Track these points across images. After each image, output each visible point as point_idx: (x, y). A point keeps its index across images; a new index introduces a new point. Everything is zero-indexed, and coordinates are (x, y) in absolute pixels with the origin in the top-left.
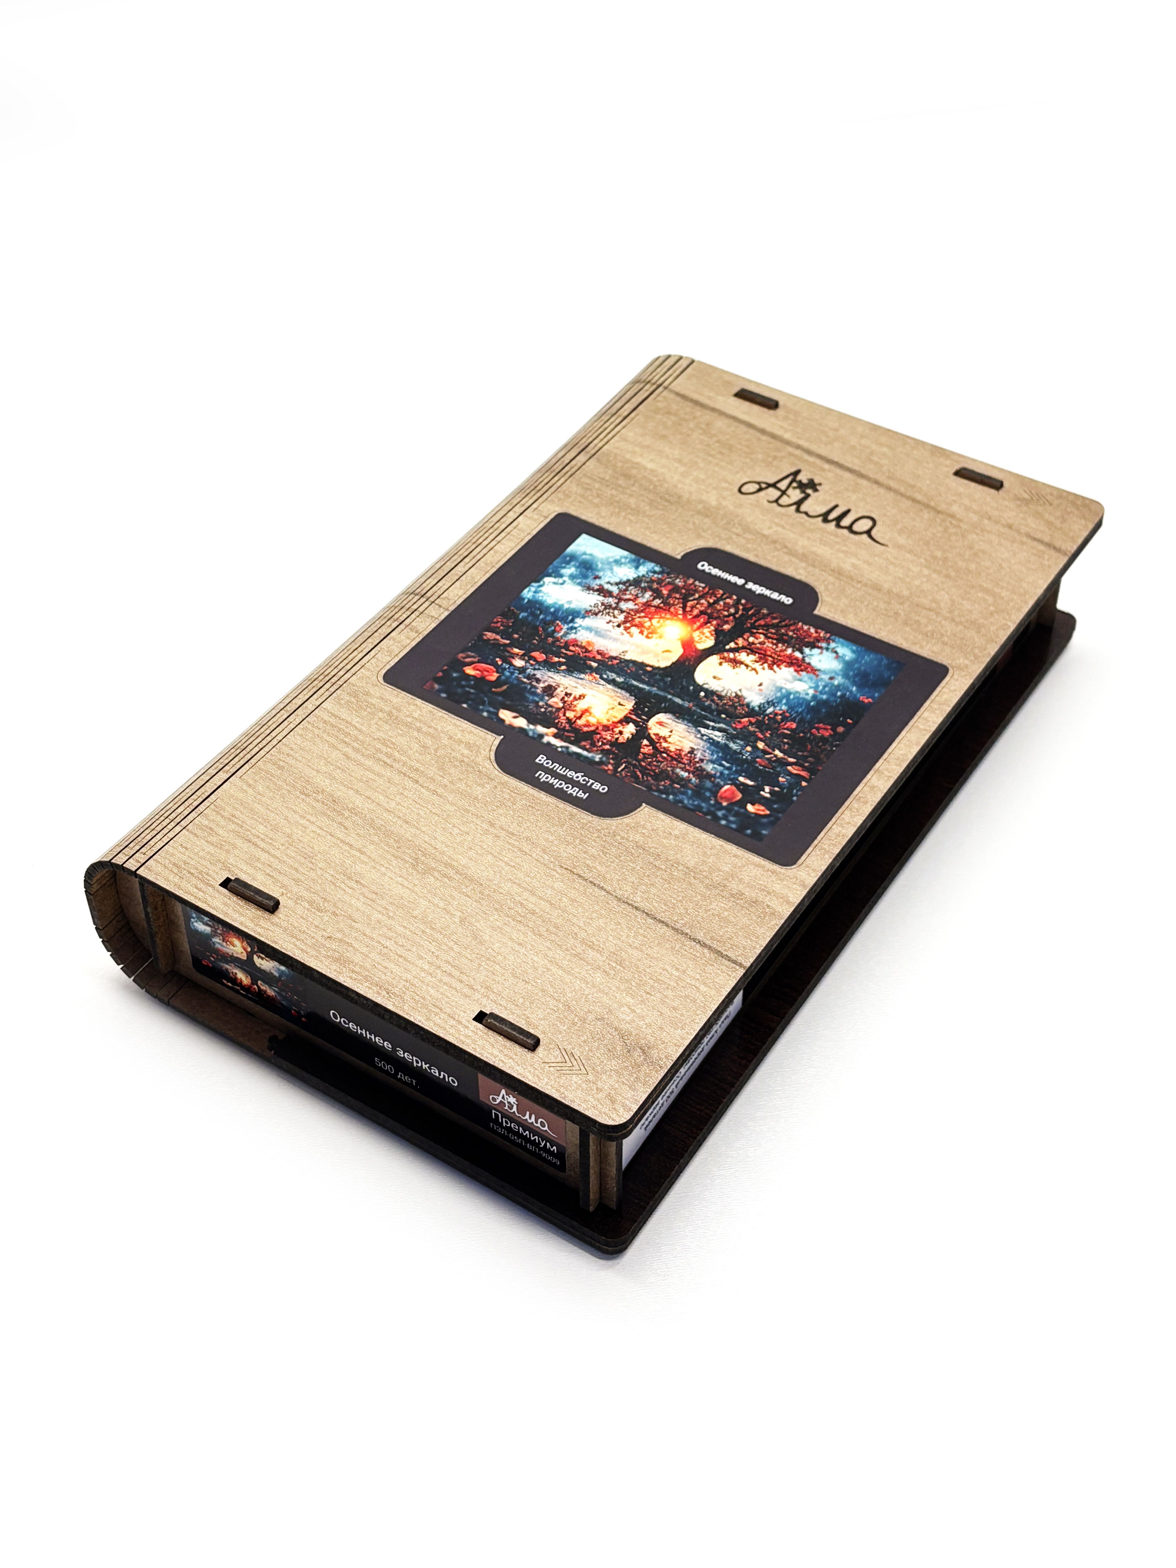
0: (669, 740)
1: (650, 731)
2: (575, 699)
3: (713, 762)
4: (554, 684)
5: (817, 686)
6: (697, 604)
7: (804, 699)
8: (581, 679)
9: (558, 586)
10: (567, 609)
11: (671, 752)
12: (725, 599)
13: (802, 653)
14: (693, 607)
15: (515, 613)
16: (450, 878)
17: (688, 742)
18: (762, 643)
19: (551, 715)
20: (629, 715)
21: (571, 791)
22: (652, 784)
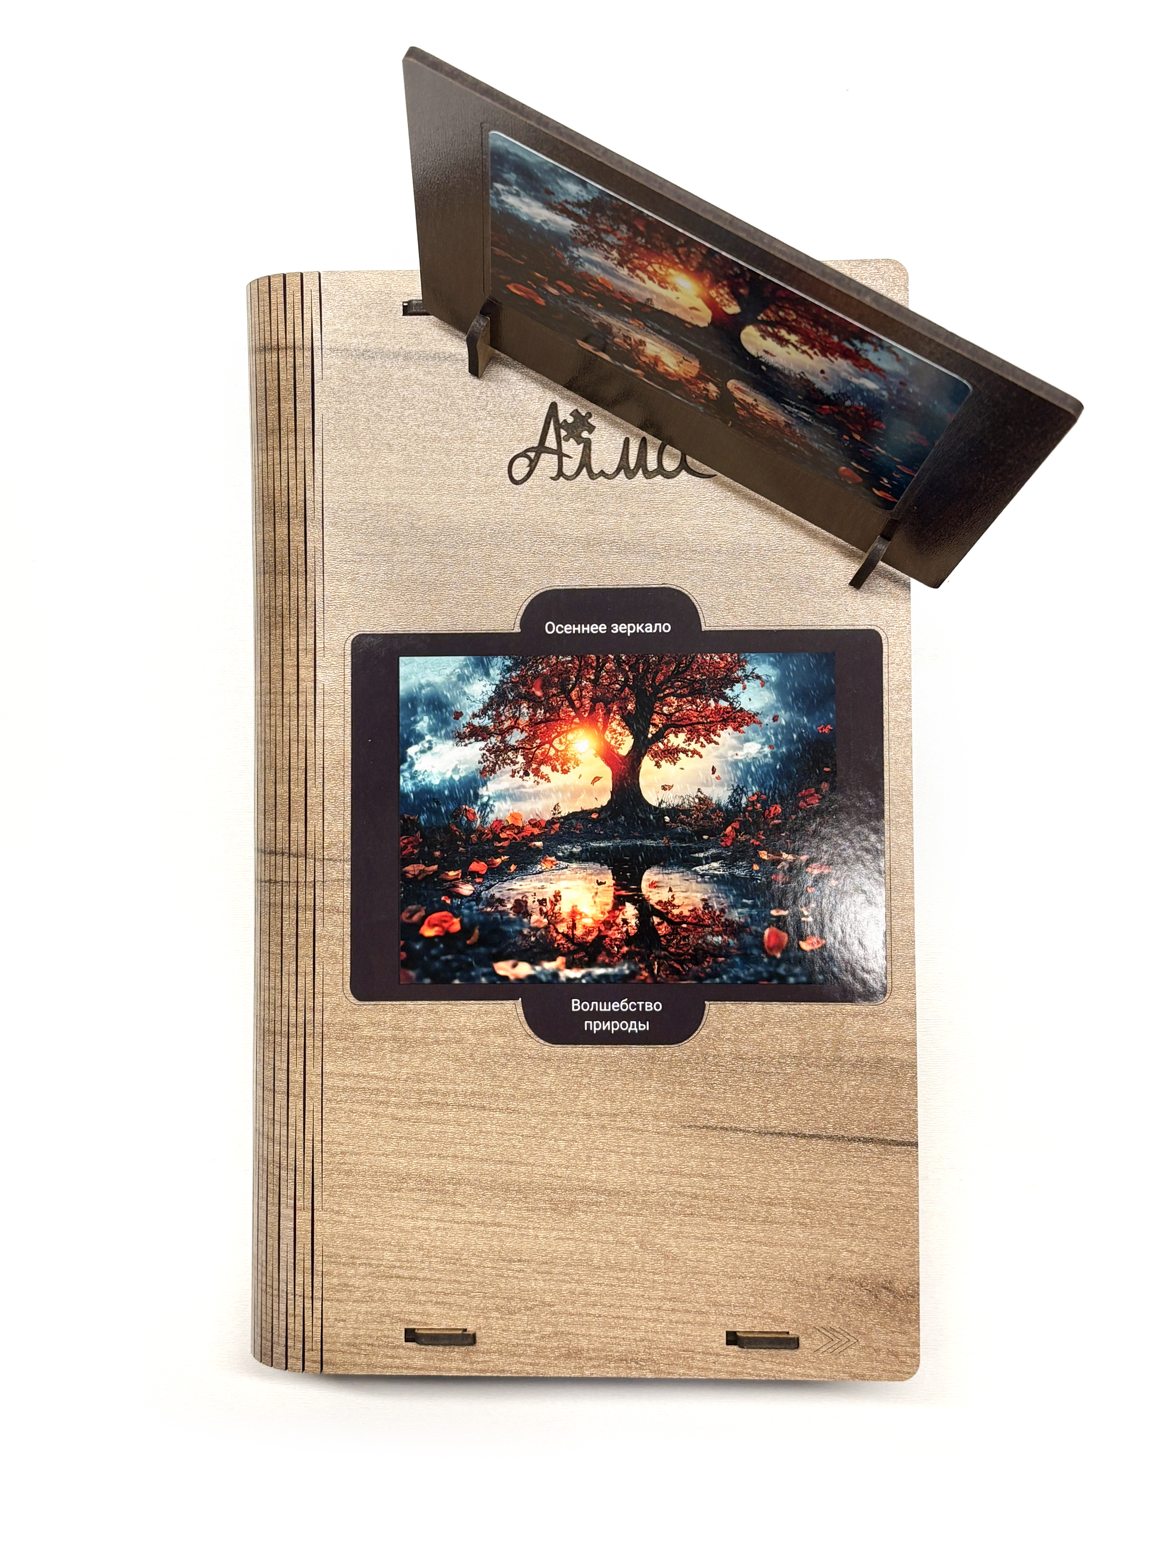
0: (676, 902)
1: (651, 902)
2: (554, 904)
3: (733, 906)
4: (520, 897)
5: (768, 738)
6: (581, 691)
7: (767, 765)
8: (540, 872)
9: (429, 753)
10: (460, 780)
11: (689, 917)
12: (604, 665)
13: (726, 699)
14: (580, 698)
15: (414, 820)
16: (597, 1204)
17: (695, 894)
18: (679, 709)
19: (545, 941)
20: (617, 893)
21: (630, 1029)
22: (697, 971)
